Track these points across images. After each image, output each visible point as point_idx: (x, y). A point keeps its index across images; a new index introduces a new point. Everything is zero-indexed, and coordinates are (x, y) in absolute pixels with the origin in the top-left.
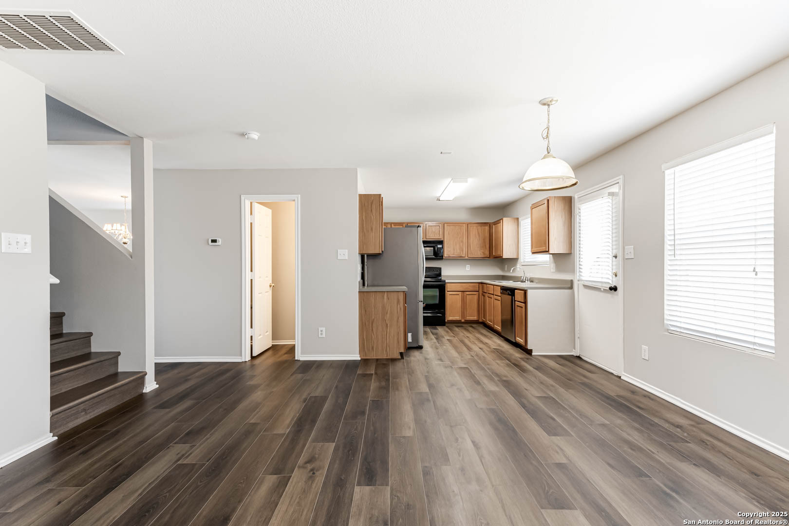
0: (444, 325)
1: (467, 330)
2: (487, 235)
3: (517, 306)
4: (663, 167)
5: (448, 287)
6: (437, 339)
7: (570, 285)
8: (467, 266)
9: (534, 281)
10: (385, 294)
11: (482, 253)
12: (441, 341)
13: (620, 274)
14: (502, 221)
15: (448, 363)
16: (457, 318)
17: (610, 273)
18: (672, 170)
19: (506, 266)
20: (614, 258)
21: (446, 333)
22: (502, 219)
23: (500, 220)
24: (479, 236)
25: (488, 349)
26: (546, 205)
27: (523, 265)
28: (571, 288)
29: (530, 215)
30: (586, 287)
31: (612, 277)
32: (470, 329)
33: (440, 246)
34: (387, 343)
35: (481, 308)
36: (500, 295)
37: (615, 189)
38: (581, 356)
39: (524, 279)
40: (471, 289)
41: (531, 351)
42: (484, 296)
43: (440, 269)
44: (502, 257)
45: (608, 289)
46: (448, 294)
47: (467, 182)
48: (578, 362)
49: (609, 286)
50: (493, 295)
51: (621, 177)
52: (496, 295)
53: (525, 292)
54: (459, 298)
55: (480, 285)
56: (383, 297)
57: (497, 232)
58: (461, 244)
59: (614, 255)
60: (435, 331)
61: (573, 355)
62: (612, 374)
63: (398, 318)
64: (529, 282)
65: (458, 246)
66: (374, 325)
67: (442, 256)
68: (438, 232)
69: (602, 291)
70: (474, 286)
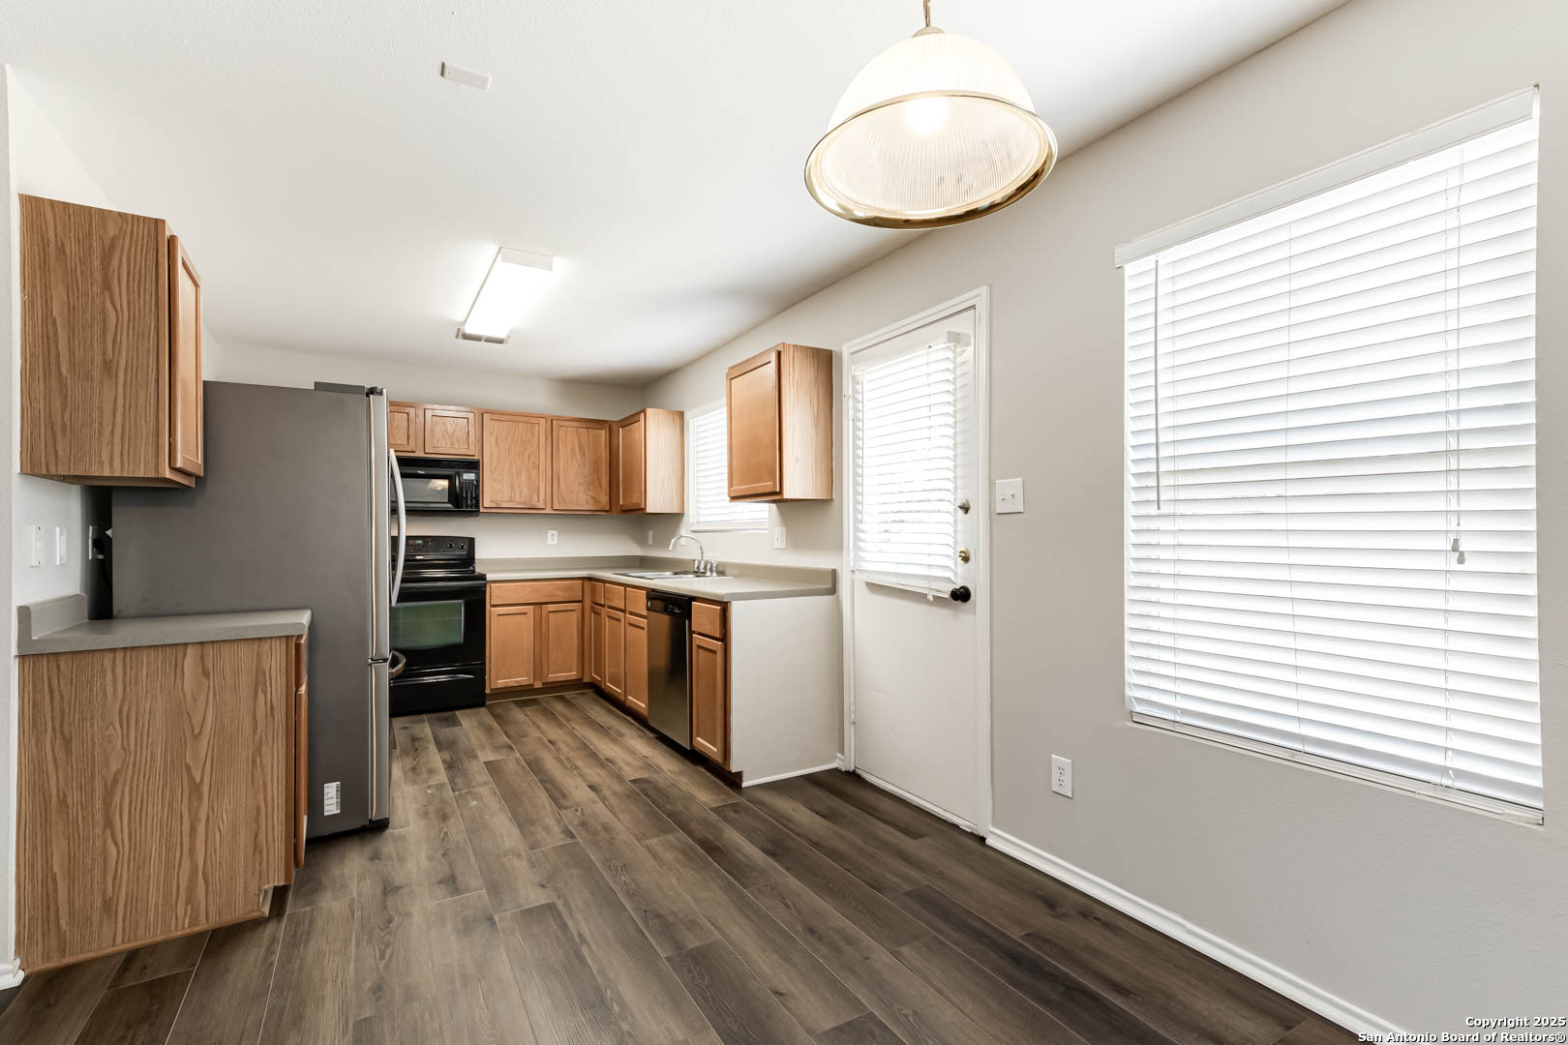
0: (482, 705)
1: (552, 716)
2: (604, 453)
3: (699, 647)
4: (1120, 252)
5: (494, 595)
6: (450, 766)
7: (829, 584)
8: (550, 532)
9: (728, 572)
10: (190, 651)
11: (590, 500)
12: (465, 774)
13: (980, 559)
14: (643, 415)
15: (477, 895)
16: (522, 680)
17: (951, 552)
18: (1147, 263)
19: (651, 532)
20: (960, 512)
21: (483, 737)
22: (644, 411)
23: (639, 413)
24: (583, 453)
25: (618, 788)
26: (773, 365)
27: (694, 532)
28: (833, 590)
29: (724, 400)
30: (874, 587)
31: (956, 564)
32: (559, 708)
33: (469, 476)
34: (194, 869)
35: (590, 646)
36: (645, 613)
37: (962, 325)
38: (858, 771)
39: (702, 567)
40: (561, 595)
41: (739, 775)
42: (597, 613)
43: (472, 541)
44: (644, 509)
45: (947, 596)
46: (493, 614)
47: (551, 269)
48: (851, 788)
49: (950, 588)
50: (624, 611)
51: (984, 290)
52: (631, 613)
53: (724, 607)
54: (527, 622)
55: (587, 584)
56: (178, 667)
57: (628, 447)
58: (534, 474)
59: (959, 503)
60: (446, 732)
61: (836, 770)
62: (955, 827)
63: (258, 750)
64: (715, 574)
65: (524, 477)
66: (122, 801)
67: (477, 506)
68: (465, 436)
69: (928, 602)
70: (570, 589)
